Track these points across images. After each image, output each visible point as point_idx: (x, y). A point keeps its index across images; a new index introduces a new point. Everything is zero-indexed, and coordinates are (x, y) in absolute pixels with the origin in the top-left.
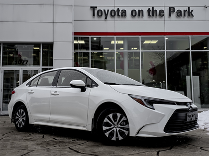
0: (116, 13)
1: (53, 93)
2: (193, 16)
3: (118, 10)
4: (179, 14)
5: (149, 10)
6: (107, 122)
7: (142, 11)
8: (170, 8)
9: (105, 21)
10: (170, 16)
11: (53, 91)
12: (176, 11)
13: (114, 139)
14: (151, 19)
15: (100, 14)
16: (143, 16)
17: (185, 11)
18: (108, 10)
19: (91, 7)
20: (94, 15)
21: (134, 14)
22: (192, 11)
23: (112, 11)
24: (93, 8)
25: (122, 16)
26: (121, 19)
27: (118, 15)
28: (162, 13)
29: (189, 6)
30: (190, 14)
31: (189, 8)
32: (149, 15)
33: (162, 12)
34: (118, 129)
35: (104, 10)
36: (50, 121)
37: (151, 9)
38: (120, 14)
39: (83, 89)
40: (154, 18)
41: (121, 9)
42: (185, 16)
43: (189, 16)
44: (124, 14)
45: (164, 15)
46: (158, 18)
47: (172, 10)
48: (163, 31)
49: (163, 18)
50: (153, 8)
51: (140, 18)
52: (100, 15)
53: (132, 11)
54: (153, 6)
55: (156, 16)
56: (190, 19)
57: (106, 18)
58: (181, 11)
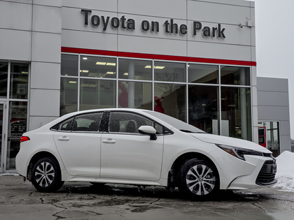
0: (120, 23)
1: (106, 141)
2: (224, 37)
3: (123, 18)
4: (207, 33)
5: (166, 23)
6: (191, 175)
7: (157, 23)
8: (195, 23)
9: (103, 33)
10: (195, 34)
11: (105, 139)
12: (203, 28)
13: (199, 193)
14: (169, 36)
15: (96, 21)
16: (158, 31)
17: (214, 29)
18: (108, 18)
19: (82, 10)
20: (86, 23)
21: (145, 26)
22: (224, 29)
23: (113, 19)
24: (86, 12)
25: (129, 28)
26: (126, 32)
27: (123, 27)
28: (183, 30)
29: (220, 22)
30: (221, 34)
31: (219, 25)
32: (167, 31)
33: (184, 28)
34: (203, 182)
35: (103, 17)
36: (100, 177)
37: (169, 22)
38: (126, 25)
39: (153, 137)
40: (173, 36)
41: (127, 17)
42: (214, 36)
43: (219, 36)
44: (131, 25)
45: (186, 32)
46: (178, 36)
47: (197, 26)
48: (184, 55)
49: (185, 37)
50: (172, 20)
51: (154, 34)
52: (95, 23)
53: (143, 22)
54: (172, 18)
55: (177, 32)
56: (220, 41)
57: (105, 29)
58: (209, 28)
